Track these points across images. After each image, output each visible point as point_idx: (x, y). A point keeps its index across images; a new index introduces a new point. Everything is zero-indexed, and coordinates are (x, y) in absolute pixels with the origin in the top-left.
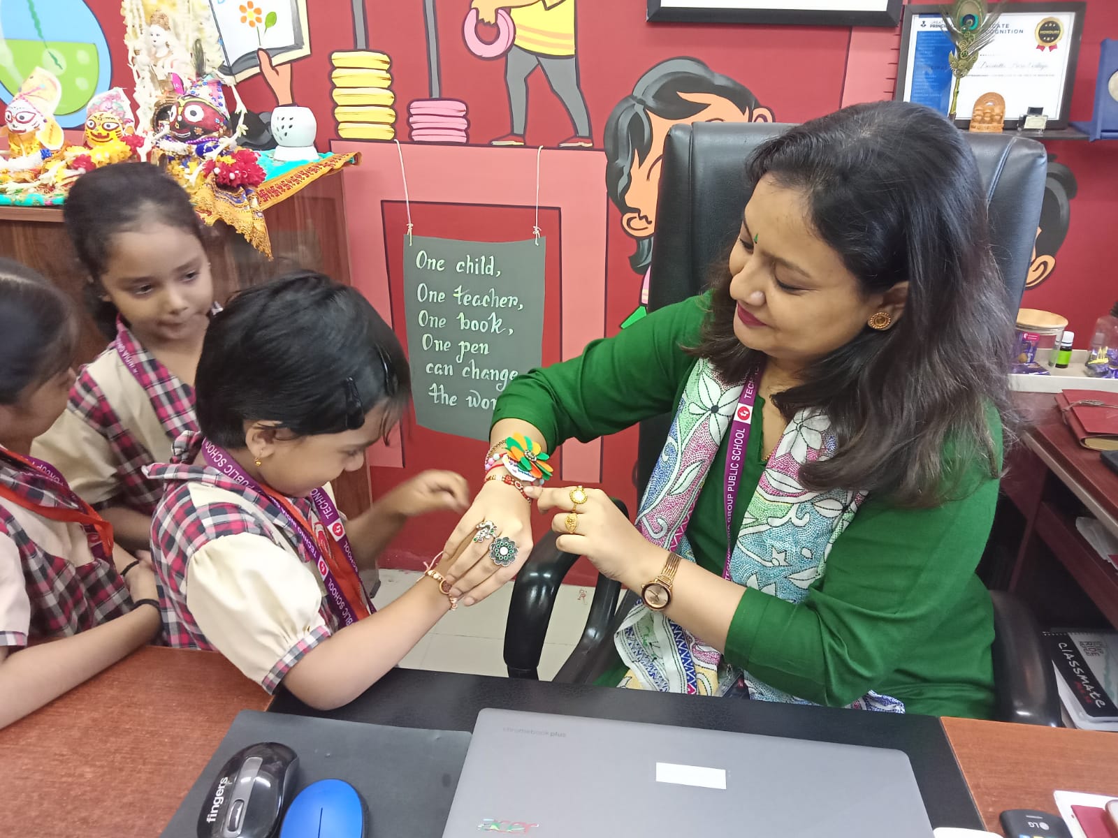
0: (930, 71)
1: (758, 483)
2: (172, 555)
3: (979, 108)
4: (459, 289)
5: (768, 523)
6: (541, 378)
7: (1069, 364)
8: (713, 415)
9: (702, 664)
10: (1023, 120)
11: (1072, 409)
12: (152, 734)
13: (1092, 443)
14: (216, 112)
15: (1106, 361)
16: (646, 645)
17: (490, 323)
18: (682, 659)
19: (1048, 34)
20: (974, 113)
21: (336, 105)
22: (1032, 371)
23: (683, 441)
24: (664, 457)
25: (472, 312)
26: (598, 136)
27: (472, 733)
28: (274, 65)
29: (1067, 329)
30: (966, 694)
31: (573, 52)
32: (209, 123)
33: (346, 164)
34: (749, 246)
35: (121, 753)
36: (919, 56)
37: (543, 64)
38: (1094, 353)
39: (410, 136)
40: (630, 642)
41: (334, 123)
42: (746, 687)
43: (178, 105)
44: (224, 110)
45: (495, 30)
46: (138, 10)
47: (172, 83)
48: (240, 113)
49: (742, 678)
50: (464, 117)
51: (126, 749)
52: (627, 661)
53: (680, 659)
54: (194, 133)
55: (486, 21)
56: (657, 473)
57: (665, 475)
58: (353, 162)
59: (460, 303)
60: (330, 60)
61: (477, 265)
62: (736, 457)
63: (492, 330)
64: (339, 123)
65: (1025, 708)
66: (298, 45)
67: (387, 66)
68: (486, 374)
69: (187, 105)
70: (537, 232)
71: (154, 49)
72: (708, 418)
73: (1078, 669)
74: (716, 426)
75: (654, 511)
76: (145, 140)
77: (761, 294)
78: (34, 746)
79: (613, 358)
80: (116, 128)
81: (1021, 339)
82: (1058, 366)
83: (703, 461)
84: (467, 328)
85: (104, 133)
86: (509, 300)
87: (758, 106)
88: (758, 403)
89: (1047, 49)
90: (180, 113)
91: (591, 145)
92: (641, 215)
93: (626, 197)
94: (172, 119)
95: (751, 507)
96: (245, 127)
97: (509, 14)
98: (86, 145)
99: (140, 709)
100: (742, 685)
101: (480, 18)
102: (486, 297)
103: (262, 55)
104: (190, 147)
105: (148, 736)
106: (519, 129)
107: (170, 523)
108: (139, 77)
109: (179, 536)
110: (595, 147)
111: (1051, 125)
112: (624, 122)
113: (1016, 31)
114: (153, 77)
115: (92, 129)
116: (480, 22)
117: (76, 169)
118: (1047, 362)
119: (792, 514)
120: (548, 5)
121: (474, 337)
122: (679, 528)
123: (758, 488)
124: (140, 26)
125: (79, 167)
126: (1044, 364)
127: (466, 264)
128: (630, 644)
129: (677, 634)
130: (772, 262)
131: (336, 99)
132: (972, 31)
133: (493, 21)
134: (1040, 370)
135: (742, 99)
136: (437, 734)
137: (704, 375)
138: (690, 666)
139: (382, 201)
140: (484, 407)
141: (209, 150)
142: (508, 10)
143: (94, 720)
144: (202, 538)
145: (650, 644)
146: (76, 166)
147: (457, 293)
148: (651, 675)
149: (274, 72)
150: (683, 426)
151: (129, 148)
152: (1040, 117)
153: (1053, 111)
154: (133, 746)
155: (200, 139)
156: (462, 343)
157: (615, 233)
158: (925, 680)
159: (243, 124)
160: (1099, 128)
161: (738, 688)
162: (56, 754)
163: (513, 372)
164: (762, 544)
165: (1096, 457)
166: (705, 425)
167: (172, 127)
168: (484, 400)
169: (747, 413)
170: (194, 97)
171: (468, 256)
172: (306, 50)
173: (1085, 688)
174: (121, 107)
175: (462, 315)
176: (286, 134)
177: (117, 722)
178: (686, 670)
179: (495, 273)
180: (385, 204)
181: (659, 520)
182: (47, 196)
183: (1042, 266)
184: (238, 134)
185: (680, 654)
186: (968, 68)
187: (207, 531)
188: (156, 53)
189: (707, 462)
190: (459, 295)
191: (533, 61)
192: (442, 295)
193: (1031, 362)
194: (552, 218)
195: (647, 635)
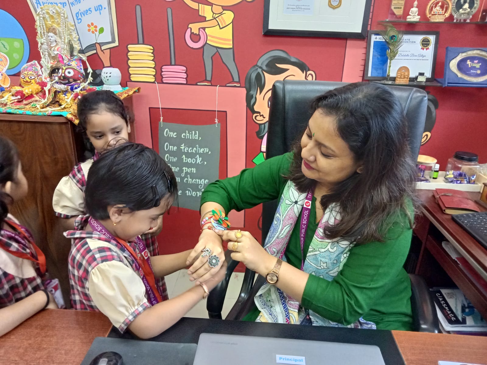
0: (379, 57)
1: (314, 234)
2: (81, 271)
3: (399, 72)
4: (183, 145)
5: (319, 251)
6: (222, 184)
7: (438, 178)
8: (295, 205)
9: (292, 309)
10: (417, 78)
11: (440, 197)
12: (56, 349)
13: (448, 211)
14: (79, 72)
15: (452, 176)
16: (268, 301)
17: (196, 159)
18: (283, 307)
19: (425, 44)
20: (397, 74)
21: (130, 67)
22: (423, 180)
23: (283, 216)
24: (275, 222)
25: (188, 155)
26: (243, 81)
27: (197, 344)
28: (102, 49)
29: (437, 163)
30: (401, 319)
31: (231, 47)
32: (76, 77)
33: (135, 92)
34: (310, 136)
35: (42, 359)
36: (374, 51)
37: (220, 52)
38: (447, 173)
39: (162, 80)
40: (261, 300)
41: (128, 75)
42: (310, 319)
43: (63, 69)
44: (83, 71)
45: (199, 37)
46: (43, 26)
47: (58, 58)
48: (90, 72)
49: (308, 315)
50: (185, 73)
51: (45, 357)
52: (260, 309)
53: (282, 307)
54: (70, 81)
55: (195, 33)
56: (272, 229)
57: (276, 230)
58: (137, 91)
59: (183, 151)
60: (127, 48)
61: (191, 135)
62: (305, 222)
63: (197, 163)
64: (131, 75)
65: (425, 324)
66: (113, 41)
67: (152, 51)
68: (195, 181)
69: (66, 69)
70: (216, 121)
71: (50, 43)
72: (294, 206)
73: (445, 305)
74: (297, 209)
75: (271, 245)
76: (48, 84)
77: (314, 157)
78: (3, 357)
79: (253, 177)
80: (34, 79)
81: (418, 167)
82: (434, 178)
83: (292, 224)
84: (186, 161)
85: (29, 80)
86: (204, 150)
87: (309, 70)
88: (314, 200)
89: (425, 49)
90: (63, 72)
91: (239, 85)
92: (261, 114)
93: (255, 107)
94: (60, 75)
95: (312, 244)
96: (92, 79)
97: (204, 30)
98: (20, 85)
99: (51, 338)
100: (308, 318)
101: (192, 32)
102: (195, 148)
103: (97, 46)
104: (68, 87)
105: (54, 350)
106: (209, 78)
107: (80, 257)
108: (43, 54)
109: (84, 263)
110: (241, 86)
111: (428, 80)
112: (254, 76)
113: (413, 42)
114: (49, 55)
115: (24, 79)
116: (192, 34)
117: (16, 96)
118: (429, 177)
119: (329, 247)
120: (221, 27)
121: (189, 165)
122: (282, 252)
123: (315, 236)
124: (44, 33)
125: (18, 95)
126: (428, 177)
127: (186, 135)
128: (261, 301)
129: (281, 296)
130: (319, 145)
131: (130, 64)
132: (395, 42)
133: (198, 33)
134: (426, 180)
135: (302, 67)
136: (182, 345)
137: (291, 188)
138: (286, 310)
139: (150, 108)
140: (193, 195)
141: (76, 88)
142: (204, 29)
143: (30, 344)
144: (95, 263)
145: (269, 300)
146: (16, 95)
147: (182, 147)
148: (270, 314)
149: (102, 52)
150: (283, 209)
151: (40, 87)
152: (423, 76)
153: (428, 74)
154: (48, 355)
155: (72, 84)
156: (184, 168)
157: (250, 122)
158: (384, 313)
159: (91, 77)
160: (446, 82)
161: (307, 319)
162: (13, 360)
163: (206, 180)
164: (316, 260)
165: (449, 217)
166: (292, 209)
167: (60, 78)
168: (194, 193)
169: (309, 204)
170: (70, 66)
171: (187, 131)
172: (116, 44)
173: (447, 312)
174: (37, 69)
175: (184, 156)
176: (108, 80)
177: (40, 344)
178: (285, 312)
179: (199, 138)
180: (150, 109)
181: (274, 249)
182: (3, 109)
183: (426, 137)
184: (88, 82)
185: (282, 305)
186: (395, 56)
187: (97, 260)
188: (51, 45)
189: (293, 225)
190: (183, 148)
191: (215, 50)
192: (175, 148)
193: (423, 177)
194: (223, 115)
195: (268, 297)
